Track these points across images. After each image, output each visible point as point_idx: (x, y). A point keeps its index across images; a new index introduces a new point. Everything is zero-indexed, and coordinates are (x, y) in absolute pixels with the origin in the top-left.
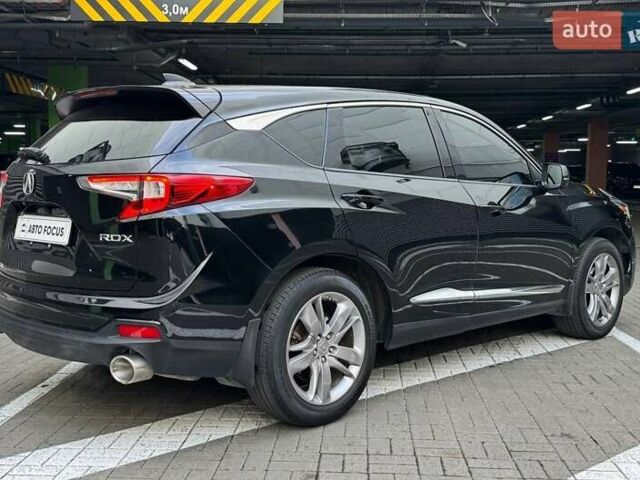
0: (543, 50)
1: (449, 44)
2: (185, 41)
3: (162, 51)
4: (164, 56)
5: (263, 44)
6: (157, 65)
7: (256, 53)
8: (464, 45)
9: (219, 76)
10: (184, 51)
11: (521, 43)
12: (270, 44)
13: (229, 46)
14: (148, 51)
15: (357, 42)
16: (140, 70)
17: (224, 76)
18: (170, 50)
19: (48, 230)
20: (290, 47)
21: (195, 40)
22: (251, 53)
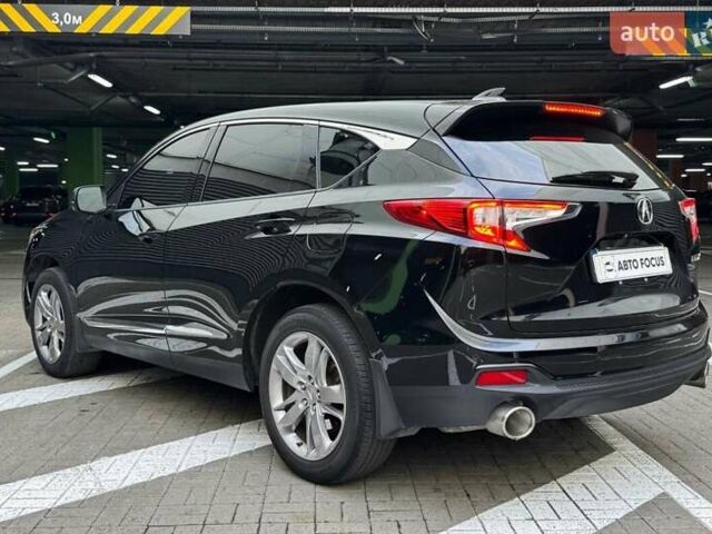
0: (489, 69)
1: (385, 61)
2: (92, 55)
3: (70, 65)
4: (73, 71)
5: (182, 59)
6: (65, 82)
7: (180, 69)
8: (401, 62)
9: (141, 94)
10: (94, 66)
11: (461, 61)
12: (190, 59)
13: (147, 60)
14: (54, 65)
15: (287, 57)
16: (46, 87)
17: (147, 94)
18: (78, 65)
19: (644, 262)
20: (217, 62)
21: (105, 53)
22: (175, 69)
